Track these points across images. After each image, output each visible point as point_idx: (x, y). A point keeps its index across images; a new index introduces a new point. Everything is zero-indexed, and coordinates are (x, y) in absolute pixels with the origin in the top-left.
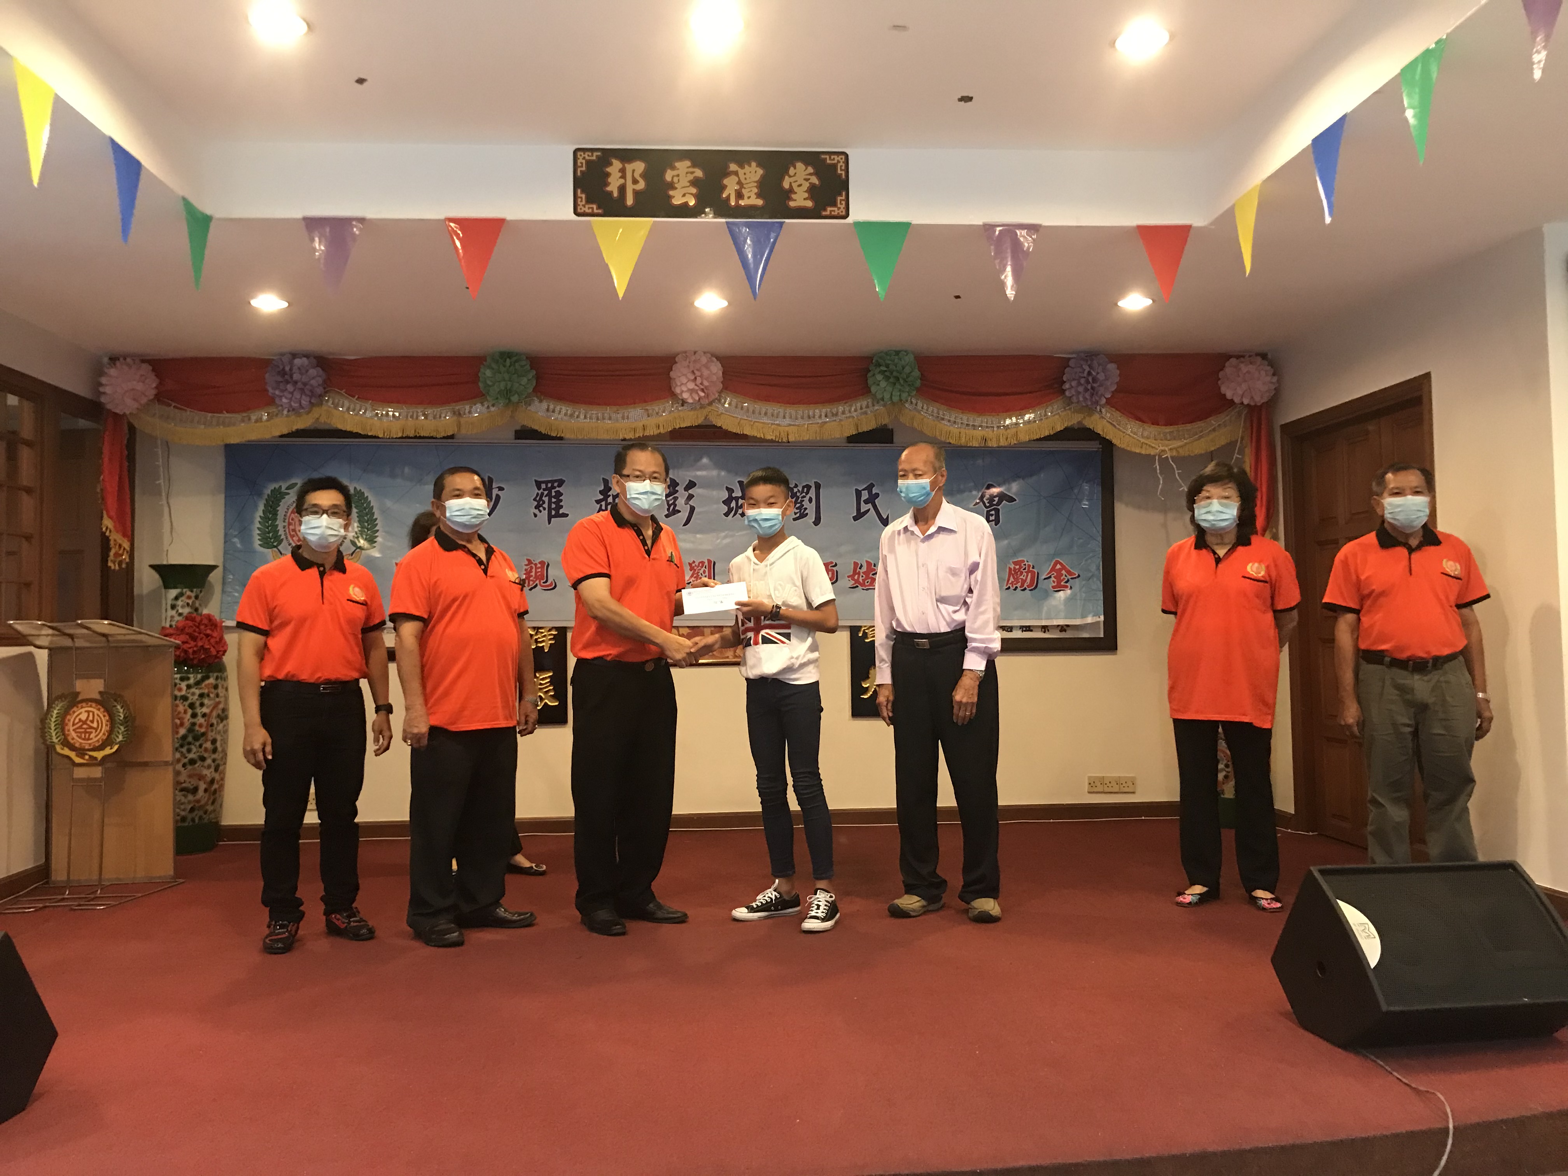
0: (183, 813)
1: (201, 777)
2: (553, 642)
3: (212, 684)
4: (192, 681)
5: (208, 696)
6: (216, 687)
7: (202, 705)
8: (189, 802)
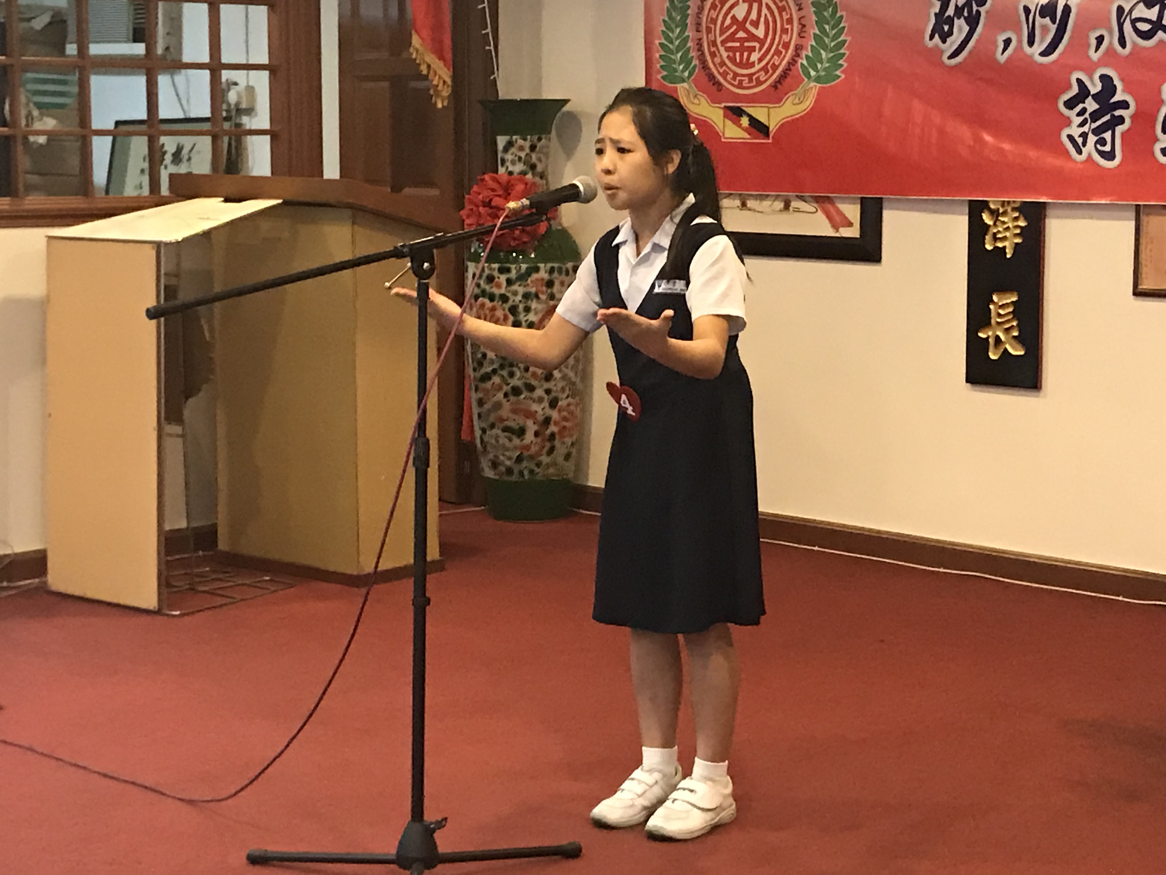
0: (508, 463)
1: (530, 415)
2: (1018, 240)
3: (543, 279)
4: (513, 274)
5: (537, 296)
6: (550, 284)
7: (527, 310)
8: (516, 448)
